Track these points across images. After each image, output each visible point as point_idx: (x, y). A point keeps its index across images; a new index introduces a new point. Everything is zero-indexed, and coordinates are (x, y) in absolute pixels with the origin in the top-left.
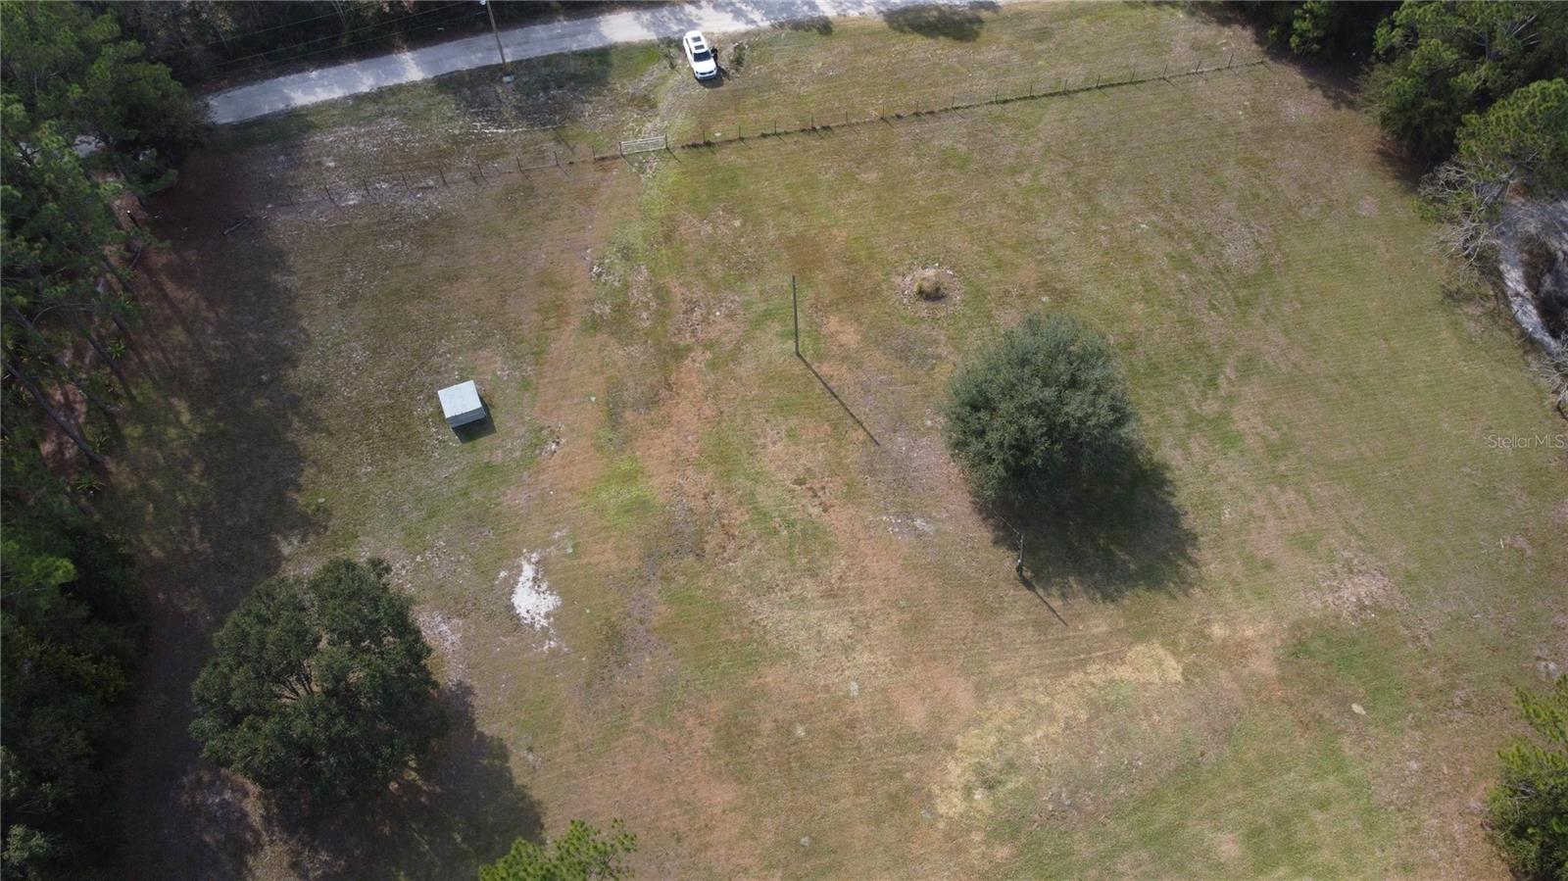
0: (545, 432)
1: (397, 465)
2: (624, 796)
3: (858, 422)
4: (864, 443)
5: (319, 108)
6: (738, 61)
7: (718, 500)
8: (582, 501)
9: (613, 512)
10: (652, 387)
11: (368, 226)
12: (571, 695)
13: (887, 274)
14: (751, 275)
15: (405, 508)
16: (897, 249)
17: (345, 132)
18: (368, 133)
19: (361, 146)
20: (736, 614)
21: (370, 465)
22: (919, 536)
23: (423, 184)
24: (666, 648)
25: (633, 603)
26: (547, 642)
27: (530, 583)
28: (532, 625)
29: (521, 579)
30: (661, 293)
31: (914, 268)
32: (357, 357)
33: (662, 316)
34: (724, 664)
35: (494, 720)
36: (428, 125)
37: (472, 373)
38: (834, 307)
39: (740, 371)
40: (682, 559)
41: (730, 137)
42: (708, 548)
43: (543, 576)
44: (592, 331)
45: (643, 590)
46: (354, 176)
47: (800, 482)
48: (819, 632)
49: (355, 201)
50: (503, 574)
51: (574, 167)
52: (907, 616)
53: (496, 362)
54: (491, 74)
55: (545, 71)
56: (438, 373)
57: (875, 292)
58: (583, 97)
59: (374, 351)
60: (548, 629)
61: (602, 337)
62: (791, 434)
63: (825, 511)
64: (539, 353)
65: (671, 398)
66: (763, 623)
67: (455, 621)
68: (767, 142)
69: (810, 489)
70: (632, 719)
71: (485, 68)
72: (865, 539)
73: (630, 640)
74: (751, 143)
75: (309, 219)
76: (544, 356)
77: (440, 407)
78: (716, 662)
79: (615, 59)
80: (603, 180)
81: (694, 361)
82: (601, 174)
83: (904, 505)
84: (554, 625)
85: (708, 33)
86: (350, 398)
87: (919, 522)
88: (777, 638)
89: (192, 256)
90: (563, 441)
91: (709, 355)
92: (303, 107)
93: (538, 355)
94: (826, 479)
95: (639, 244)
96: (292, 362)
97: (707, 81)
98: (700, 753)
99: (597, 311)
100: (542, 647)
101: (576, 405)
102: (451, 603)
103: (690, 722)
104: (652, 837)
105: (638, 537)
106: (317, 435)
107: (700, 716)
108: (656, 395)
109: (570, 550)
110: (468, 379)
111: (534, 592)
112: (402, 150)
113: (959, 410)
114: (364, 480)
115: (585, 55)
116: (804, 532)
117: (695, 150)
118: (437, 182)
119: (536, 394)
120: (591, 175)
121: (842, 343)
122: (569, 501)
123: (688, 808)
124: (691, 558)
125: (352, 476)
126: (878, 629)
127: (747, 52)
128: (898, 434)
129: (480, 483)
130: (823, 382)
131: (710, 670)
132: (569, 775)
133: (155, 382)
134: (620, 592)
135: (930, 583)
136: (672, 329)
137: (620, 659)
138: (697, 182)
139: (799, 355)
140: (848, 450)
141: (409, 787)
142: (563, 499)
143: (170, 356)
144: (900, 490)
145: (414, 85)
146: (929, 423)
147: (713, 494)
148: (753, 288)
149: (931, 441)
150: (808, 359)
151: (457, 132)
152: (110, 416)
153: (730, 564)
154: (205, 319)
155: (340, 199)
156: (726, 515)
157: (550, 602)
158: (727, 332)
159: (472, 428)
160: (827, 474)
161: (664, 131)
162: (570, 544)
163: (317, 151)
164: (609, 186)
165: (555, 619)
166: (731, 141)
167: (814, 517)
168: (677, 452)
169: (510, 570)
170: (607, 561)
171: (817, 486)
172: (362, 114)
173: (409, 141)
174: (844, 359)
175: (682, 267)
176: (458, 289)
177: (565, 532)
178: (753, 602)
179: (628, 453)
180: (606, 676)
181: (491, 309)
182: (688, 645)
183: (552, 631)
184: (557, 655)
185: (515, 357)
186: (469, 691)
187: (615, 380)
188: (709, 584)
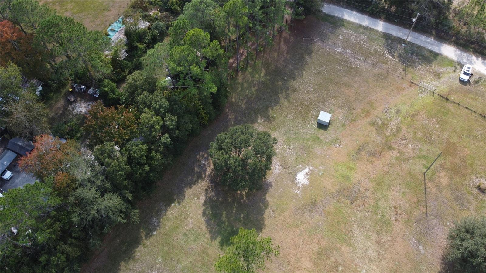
0: (339, 141)
1: (298, 121)
2: (285, 242)
3: (426, 206)
4: (423, 213)
5: (349, 22)
6: (477, 82)
7: (368, 193)
8: (334, 165)
9: (339, 174)
10: (375, 151)
11: (337, 59)
12: (292, 207)
13: (472, 173)
14: (429, 143)
15: (292, 132)
16: (482, 169)
17: (351, 32)
18: (356, 36)
19: (352, 38)
20: (349, 225)
21: (292, 116)
22: (417, 250)
23: (359, 58)
24: (324, 217)
25: (325, 199)
26: (297, 190)
27: (305, 174)
28: (297, 184)
29: (304, 171)
30: (399, 129)
31: (483, 178)
32: (309, 89)
33: (394, 135)
34: (335, 234)
35: (271, 197)
36: (373, 43)
37: (333, 113)
38: (447, 170)
39: (403, 165)
40: (347, 200)
41: (455, 101)
42: (355, 203)
43: (309, 174)
44: (372, 125)
45: (331, 199)
46: (344, 44)
47: (395, 207)
48: (366, 249)
49: (339, 51)
50: (300, 166)
51: (403, 80)
52: (395, 268)
53: (341, 114)
54: (400, 41)
55: (416, 49)
56: (325, 106)
57: (464, 175)
58: (421, 63)
59: (315, 90)
61: (373, 128)
62: (404, 193)
63: (396, 221)
65: (379, 158)
66: (354, 234)
67: (281, 167)
68: (466, 110)
69: (396, 211)
70: (302, 226)
71: (400, 38)
72: (401, 238)
73: (317, 208)
74: (461, 108)
75: (325, 48)
76: (354, 122)
77: (319, 115)
78: (333, 232)
79: (439, 58)
80: (408, 88)
81: (393, 153)
82: (409, 86)
83: (420, 239)
84: (302, 188)
85: (474, 68)
86: (300, 97)
87: (420, 247)
88: (354, 241)
89: (292, 39)
90: (341, 146)
91: (398, 155)
92: (345, 19)
93: (353, 120)
94: (403, 213)
95: (404, 112)
96: (294, 79)
97: (462, 82)
98: (311, 250)
99: (377, 121)
100: (295, 191)
101: (352, 140)
102: (284, 163)
103: (315, 240)
104: (283, 258)
105: (340, 185)
106: (286, 100)
107: (318, 241)
108: (375, 154)
109: (321, 174)
110: (331, 113)
111: (304, 176)
112: (361, 46)
113: (461, 228)
114: (288, 118)
115: (431, 52)
116: (385, 221)
117: (442, 98)
118: (363, 59)
119: (344, 130)
120: (405, 85)
121: (441, 181)
122: (330, 162)
123: (297, 259)
124: (349, 202)
125: (286, 115)
126: (384, 263)
127: (482, 81)
128: (436, 219)
129: (313, 140)
130: (425, 187)
131: (330, 232)
132: (277, 225)
133: (262, 62)
134: (324, 194)
135: (410, 266)
136: (394, 140)
137: (311, 210)
138: (435, 107)
139: (424, 174)
140: (416, 211)
141: (241, 195)
142: (330, 160)
143: (270, 59)
144: (423, 234)
145: (377, 31)
146: (448, 224)
147: (369, 191)
148: (426, 147)
149: (444, 229)
150: (426, 178)
151: (379, 50)
152: (248, 63)
153: (358, 212)
154: (284, 56)
155: (336, 48)
156: (367, 199)
157: (306, 182)
158: (408, 153)
159: (322, 126)
160: (405, 212)
161: (437, 87)
162: (322, 172)
163: (340, 33)
164: (408, 91)
165: (304, 187)
166: (455, 103)
167: (391, 220)
168: (368, 172)
169: (303, 166)
170: (327, 184)
171: (399, 213)
172: (358, 30)
173: (365, 45)
174: (437, 186)
175: (411, 126)
176: (346, 90)
177: (323, 168)
178: (355, 226)
179: (355, 162)
180: (304, 211)
181: (350, 101)
182: (330, 222)
183: (300, 189)
184: (297, 196)
185: (347, 117)
186: (271, 186)
187: (367, 142)
188: (348, 212)
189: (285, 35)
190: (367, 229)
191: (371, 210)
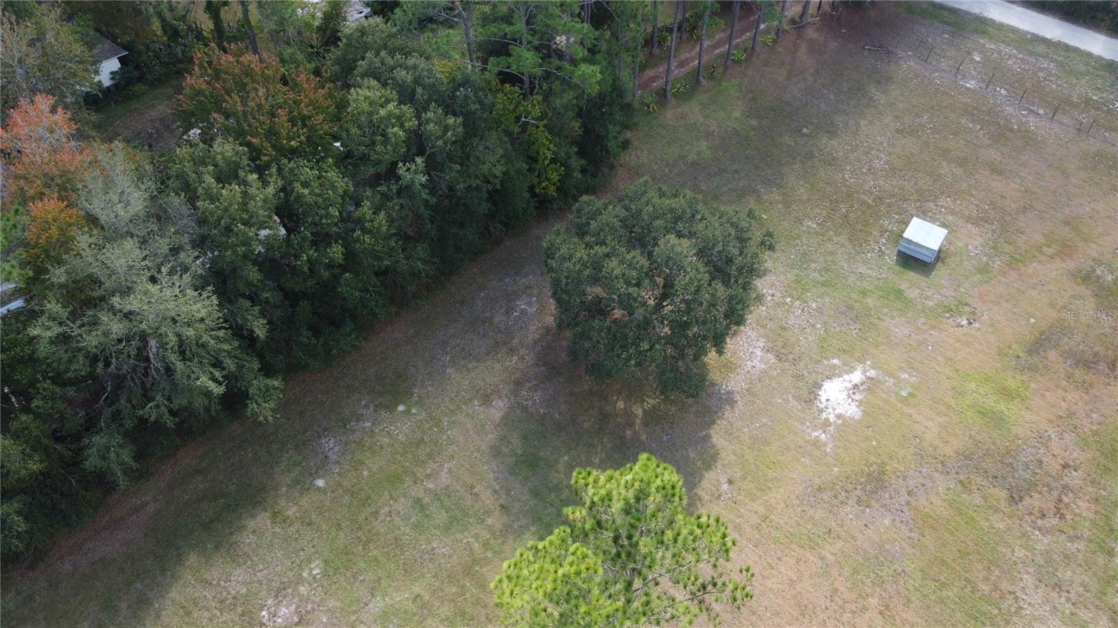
0: (967, 309)
1: (835, 239)
5: (1001, 27)
7: (1074, 478)
8: (951, 374)
9: (967, 402)
10: (1096, 354)
11: (966, 105)
12: (799, 481)
15: (813, 266)
17: (1007, 50)
18: (1023, 60)
19: (1010, 62)
20: (1002, 572)
21: (817, 224)
23: (1035, 109)
25: (917, 474)
26: (820, 432)
27: (850, 386)
28: (821, 411)
29: (846, 377)
32: (876, 163)
34: (950, 594)
35: (727, 438)
36: (1075, 81)
37: (952, 227)
40: (994, 486)
42: (1027, 501)
43: (864, 390)
44: (1079, 280)
45: (936, 475)
46: (986, 74)
49: (972, 87)
50: (836, 361)
53: (976, 240)
59: (893, 169)
60: (830, 425)
61: (1085, 291)
64: (1017, 260)
65: (1108, 376)
66: (1022, 604)
67: (770, 356)
70: (827, 547)
73: (887, 496)
75: (928, 75)
76: (1020, 264)
77: (904, 228)
78: (943, 586)
84: (838, 427)
86: (846, 180)
89: (833, 45)
90: (976, 325)
92: (991, 20)
93: (1015, 262)
96: (833, 134)
99: (1098, 272)
100: (813, 430)
101: (1014, 313)
102: (780, 344)
103: (873, 601)
105: (971, 437)
106: (802, 182)
107: (887, 607)
108: (1095, 363)
109: (904, 394)
110: (944, 228)
111: (846, 393)
112: (1039, 82)
114: (804, 229)
118: (1046, 114)
119: (986, 282)
122: (938, 364)
124: (1004, 494)
125: (799, 221)
129: (881, 297)
131: (932, 585)
133: (740, 87)
134: (915, 457)
137: (864, 498)
141: (629, 415)
142: (936, 359)
143: (763, 82)
145: (1090, 55)
147: (1075, 470)
151: (1094, 98)
152: (698, 82)
153: (1037, 533)
154: (805, 79)
155: (962, 79)
156: (1071, 495)
157: (852, 411)
159: (912, 261)
162: (909, 390)
163: (974, 47)
165: (843, 424)
168: (1071, 414)
169: (845, 364)
170: (926, 427)
172: (1030, 48)
173: (1051, 81)
176: (994, 180)
177: (912, 379)
178: (1029, 580)
179: (1025, 377)
180: (840, 497)
181: (1006, 209)
182: (933, 548)
183: (831, 428)
184: (818, 448)
185: (994, 248)
186: (731, 402)
187: (1066, 324)
188: (1001, 526)
189: (811, 33)
190: (1073, 595)
191: (1087, 533)
